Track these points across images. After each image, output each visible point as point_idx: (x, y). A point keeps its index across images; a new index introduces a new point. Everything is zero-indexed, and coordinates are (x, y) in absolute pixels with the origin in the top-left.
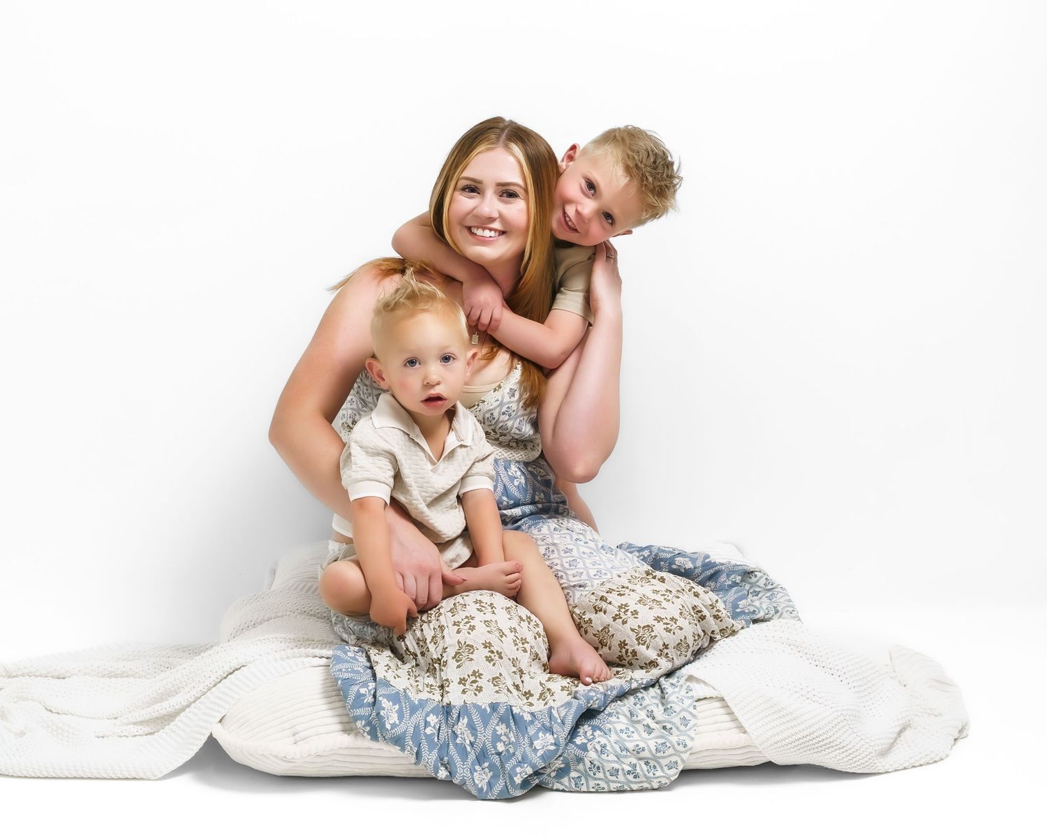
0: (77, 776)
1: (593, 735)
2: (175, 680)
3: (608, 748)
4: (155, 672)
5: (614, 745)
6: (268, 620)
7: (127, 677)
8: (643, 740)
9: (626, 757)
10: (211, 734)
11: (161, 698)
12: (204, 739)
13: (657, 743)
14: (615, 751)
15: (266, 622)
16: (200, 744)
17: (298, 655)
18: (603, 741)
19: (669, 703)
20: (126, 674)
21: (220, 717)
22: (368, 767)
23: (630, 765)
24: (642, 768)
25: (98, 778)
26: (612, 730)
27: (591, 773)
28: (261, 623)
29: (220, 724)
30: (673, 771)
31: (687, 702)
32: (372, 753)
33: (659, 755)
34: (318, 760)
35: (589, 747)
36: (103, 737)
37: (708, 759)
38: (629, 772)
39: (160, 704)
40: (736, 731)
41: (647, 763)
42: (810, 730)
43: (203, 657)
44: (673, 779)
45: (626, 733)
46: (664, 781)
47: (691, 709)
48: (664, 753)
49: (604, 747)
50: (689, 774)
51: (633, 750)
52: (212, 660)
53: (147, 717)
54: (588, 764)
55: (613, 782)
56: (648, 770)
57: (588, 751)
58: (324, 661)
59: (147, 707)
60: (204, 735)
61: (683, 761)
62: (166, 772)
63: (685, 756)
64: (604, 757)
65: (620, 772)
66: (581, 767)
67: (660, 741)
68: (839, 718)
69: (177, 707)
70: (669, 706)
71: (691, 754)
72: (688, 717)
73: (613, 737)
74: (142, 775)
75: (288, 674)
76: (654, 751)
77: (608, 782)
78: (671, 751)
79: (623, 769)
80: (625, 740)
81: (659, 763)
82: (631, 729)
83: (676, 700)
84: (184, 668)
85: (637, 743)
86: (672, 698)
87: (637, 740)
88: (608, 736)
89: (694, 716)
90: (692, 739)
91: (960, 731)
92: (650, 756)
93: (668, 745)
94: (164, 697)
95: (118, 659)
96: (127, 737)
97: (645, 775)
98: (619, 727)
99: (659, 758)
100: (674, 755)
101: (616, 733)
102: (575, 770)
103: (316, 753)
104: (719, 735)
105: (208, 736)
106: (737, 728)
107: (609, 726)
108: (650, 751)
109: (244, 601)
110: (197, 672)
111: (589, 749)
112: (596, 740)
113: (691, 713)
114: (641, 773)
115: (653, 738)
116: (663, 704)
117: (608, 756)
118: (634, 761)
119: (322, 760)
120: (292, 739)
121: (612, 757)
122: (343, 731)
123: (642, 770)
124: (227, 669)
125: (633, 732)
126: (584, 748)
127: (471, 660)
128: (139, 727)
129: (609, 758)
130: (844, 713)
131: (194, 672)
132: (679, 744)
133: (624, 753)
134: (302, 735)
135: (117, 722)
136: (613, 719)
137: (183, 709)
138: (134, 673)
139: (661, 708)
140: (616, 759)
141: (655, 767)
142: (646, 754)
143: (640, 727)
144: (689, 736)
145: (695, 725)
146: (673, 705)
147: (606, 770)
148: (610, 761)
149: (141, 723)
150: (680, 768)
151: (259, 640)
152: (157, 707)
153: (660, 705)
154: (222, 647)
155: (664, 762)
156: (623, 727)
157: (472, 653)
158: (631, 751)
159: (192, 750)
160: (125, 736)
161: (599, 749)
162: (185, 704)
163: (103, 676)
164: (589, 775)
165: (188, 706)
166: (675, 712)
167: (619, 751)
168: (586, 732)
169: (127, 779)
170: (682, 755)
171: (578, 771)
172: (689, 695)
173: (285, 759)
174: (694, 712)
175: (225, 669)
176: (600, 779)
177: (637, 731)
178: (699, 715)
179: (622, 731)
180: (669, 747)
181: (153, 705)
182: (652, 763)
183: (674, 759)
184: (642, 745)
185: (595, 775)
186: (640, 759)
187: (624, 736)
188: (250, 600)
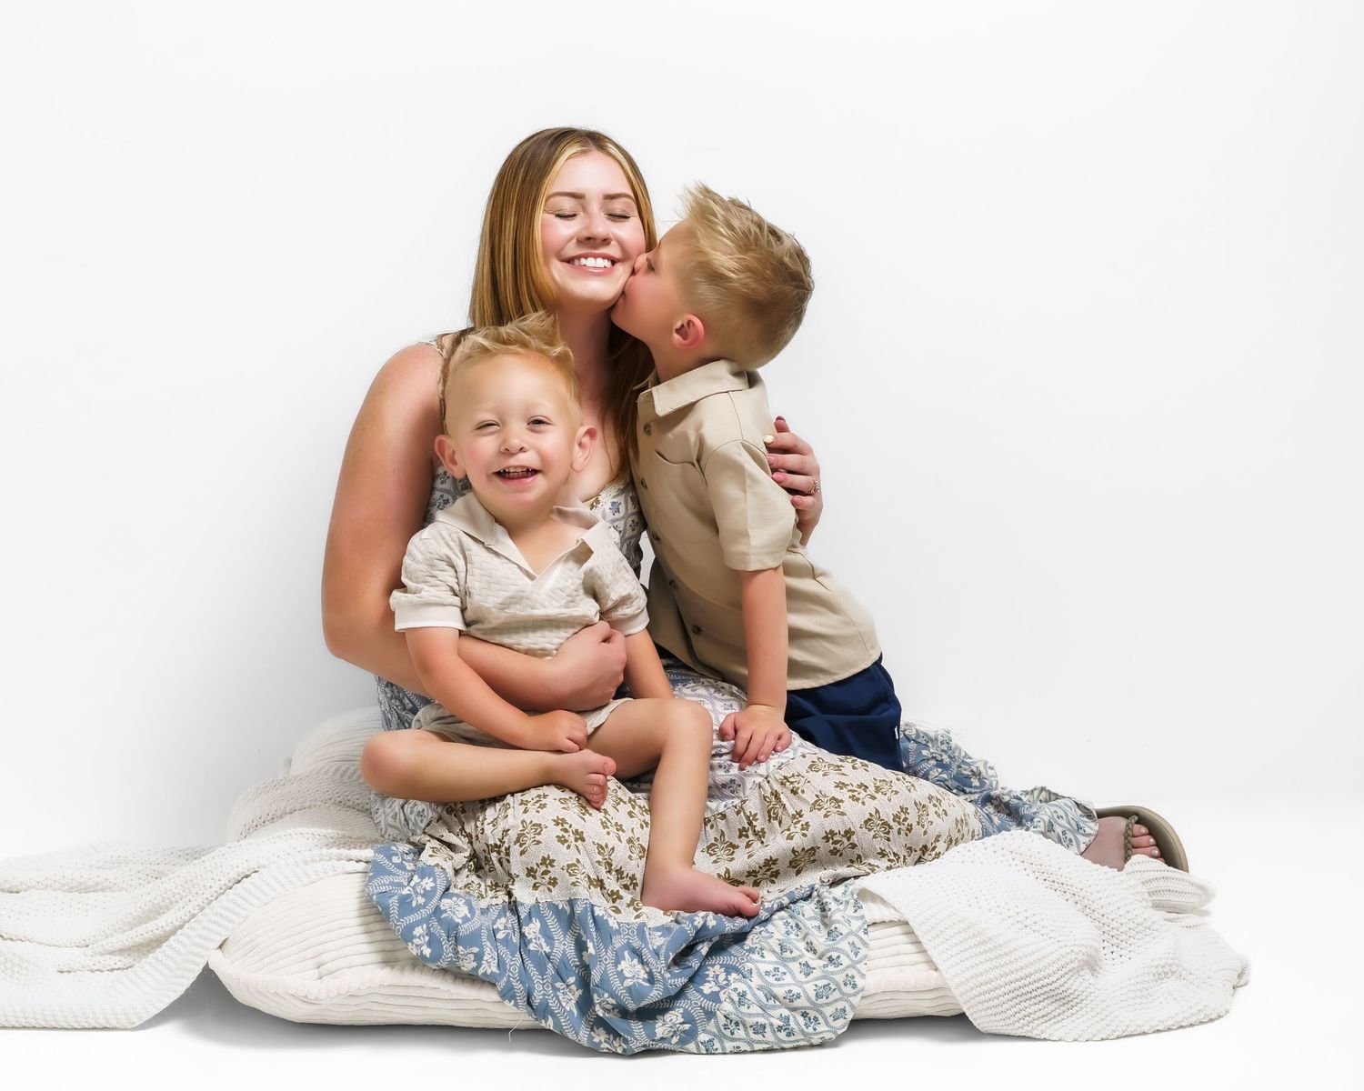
0: (27, 1025)
1: (726, 979)
2: (166, 893)
3: (749, 996)
4: (140, 884)
5: (756, 991)
6: (291, 813)
7: (102, 890)
8: (799, 984)
9: (774, 1007)
10: (207, 964)
11: (148, 916)
12: (198, 970)
13: (816, 986)
14: (759, 1001)
15: (289, 815)
16: (192, 977)
17: (327, 858)
18: (741, 987)
19: (832, 923)
20: (100, 887)
21: (221, 939)
22: (419, 1012)
23: (781, 1017)
24: (797, 1021)
25: (55, 1028)
26: (754, 971)
27: (728, 1033)
28: (281, 817)
29: (219, 950)
30: (841, 1022)
31: (856, 924)
32: (425, 993)
33: (820, 1001)
34: (353, 1001)
35: (722, 996)
36: (69, 972)
37: (887, 1004)
38: (780, 1029)
39: (145, 926)
40: (925, 966)
41: (804, 1015)
42: (1027, 971)
43: (204, 861)
44: (840, 1032)
45: (773, 976)
46: (828, 1036)
47: (861, 934)
48: (827, 998)
49: (743, 995)
50: (862, 1025)
51: (784, 998)
52: (215, 864)
53: (128, 944)
54: (722, 1020)
55: (759, 1042)
56: (806, 1024)
57: (720, 1002)
58: (362, 866)
59: (129, 930)
60: (198, 964)
61: (853, 1007)
62: (146, 1017)
63: (855, 1000)
64: (744, 1009)
65: (768, 1029)
66: (711, 1026)
67: (821, 983)
68: (1069, 956)
69: (168, 928)
70: (833, 928)
71: (862, 998)
72: (858, 944)
73: (756, 981)
74: (114, 1023)
75: (313, 882)
76: (813, 998)
77: (750, 1043)
78: (837, 995)
79: (771, 1025)
80: (772, 985)
81: (821, 1013)
82: (782, 969)
83: (842, 920)
84: (179, 876)
85: (790, 988)
86: (837, 916)
87: (789, 985)
88: (748, 980)
89: (865, 943)
90: (863, 976)
91: (1240, 976)
92: (808, 1004)
93: (833, 986)
94: (152, 916)
95: (91, 866)
96: (102, 971)
97: (802, 1031)
98: (764, 967)
99: (821, 1005)
100: (841, 999)
101: (760, 975)
102: (704, 1031)
103: (349, 992)
104: (902, 971)
105: (202, 966)
106: (926, 962)
107: (749, 966)
108: (808, 998)
109: (258, 789)
110: (195, 881)
111: (723, 999)
112: (732, 987)
113: (861, 939)
114: (796, 1029)
115: (813, 980)
116: (826, 925)
117: (749, 1007)
118: (786, 1012)
119: (357, 1001)
120: (315, 973)
121: (755, 1009)
122: (384, 962)
123: (798, 1024)
124: (234, 875)
125: (785, 974)
126: (715, 997)
127: (539, 842)
128: (118, 958)
129: (751, 1011)
130: (1076, 949)
131: (191, 881)
132: (846, 984)
133: (771, 1002)
134: (329, 967)
135: (89, 951)
136: (756, 956)
137: (173, 932)
138: (112, 884)
139: (824, 932)
140: (761, 1011)
141: (816, 1019)
142: (802, 1002)
143: (795, 967)
144: (859, 972)
145: (866, 957)
146: (837, 925)
147: (748, 1026)
148: (753, 1014)
149: (121, 951)
150: (850, 1017)
151: (279, 837)
152: (141, 929)
153: (822, 927)
154: (230, 847)
155: (828, 1011)
156: (770, 968)
157: (539, 834)
158: (781, 998)
159: (182, 985)
160: (99, 970)
161: (736, 999)
162: (178, 924)
163: (70, 890)
164: (725, 1036)
165: (181, 927)
166: (841, 934)
167: (764, 1000)
168: (717, 976)
169: (95, 1029)
170: (852, 999)
171: (709, 1032)
172: (858, 914)
173: (305, 1000)
174: (864, 937)
175: (231, 876)
176: (739, 1040)
177: (791, 972)
178: (872, 944)
179: (767, 973)
180: (834, 990)
181: (136, 926)
182: (812, 1014)
183: (840, 1005)
184: (796, 990)
185: (732, 1034)
186: (794, 1010)
187: (771, 979)
188: (266, 787)
